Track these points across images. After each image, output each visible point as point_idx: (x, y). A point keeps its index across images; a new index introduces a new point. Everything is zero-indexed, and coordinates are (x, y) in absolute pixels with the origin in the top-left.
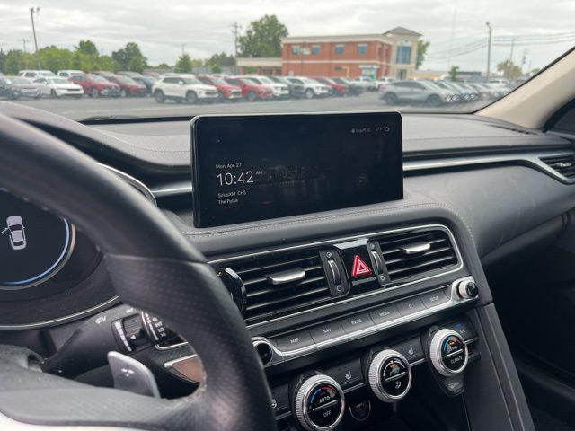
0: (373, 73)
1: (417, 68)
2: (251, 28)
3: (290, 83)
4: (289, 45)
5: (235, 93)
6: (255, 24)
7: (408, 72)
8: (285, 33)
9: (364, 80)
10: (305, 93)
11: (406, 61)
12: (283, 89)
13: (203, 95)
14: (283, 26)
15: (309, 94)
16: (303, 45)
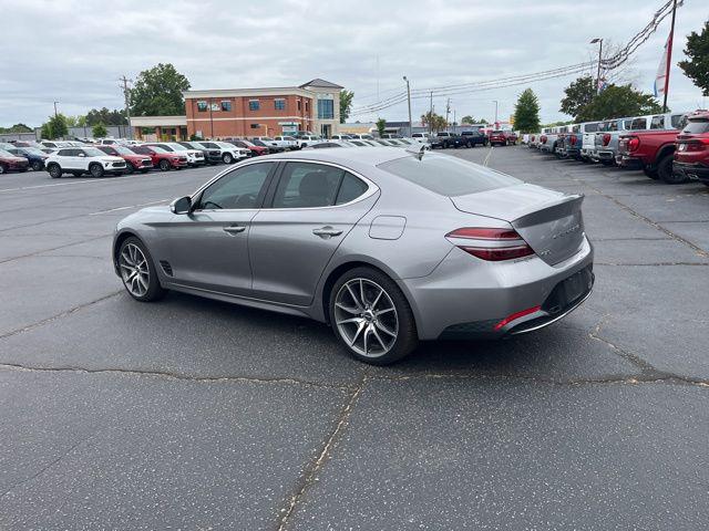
0: (294, 130)
1: (342, 121)
2: (142, 79)
3: (204, 148)
4: (194, 100)
5: (144, 163)
6: (146, 74)
7: (333, 127)
8: (186, 86)
9: (285, 139)
10: (223, 158)
11: (330, 115)
12: (197, 155)
13: (110, 167)
14: (182, 77)
15: (227, 159)
16: (211, 100)
